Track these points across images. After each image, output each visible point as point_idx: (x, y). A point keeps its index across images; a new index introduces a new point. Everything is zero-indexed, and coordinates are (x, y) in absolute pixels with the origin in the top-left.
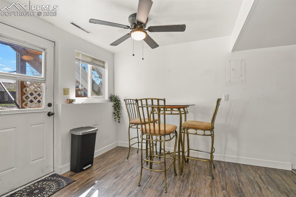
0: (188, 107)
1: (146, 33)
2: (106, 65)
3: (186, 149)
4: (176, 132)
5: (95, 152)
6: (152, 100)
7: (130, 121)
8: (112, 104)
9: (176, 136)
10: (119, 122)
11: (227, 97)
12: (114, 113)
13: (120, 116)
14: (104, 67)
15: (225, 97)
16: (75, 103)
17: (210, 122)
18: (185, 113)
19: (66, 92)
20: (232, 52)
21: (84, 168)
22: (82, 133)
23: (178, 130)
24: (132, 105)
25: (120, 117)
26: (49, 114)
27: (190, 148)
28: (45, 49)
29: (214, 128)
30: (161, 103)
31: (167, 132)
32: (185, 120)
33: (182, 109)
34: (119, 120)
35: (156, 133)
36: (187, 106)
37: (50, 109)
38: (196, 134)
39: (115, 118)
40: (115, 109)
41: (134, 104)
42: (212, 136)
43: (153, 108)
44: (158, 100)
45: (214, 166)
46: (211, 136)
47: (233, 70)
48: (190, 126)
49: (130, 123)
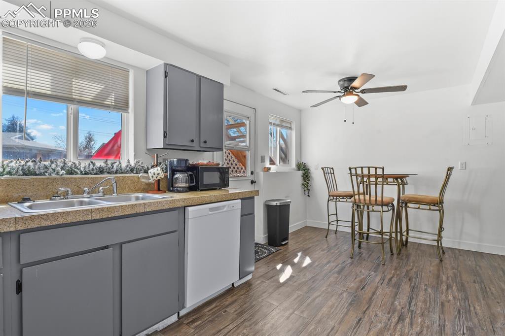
0: (408, 177)
1: (358, 95)
2: (293, 126)
3: (404, 229)
4: (393, 205)
5: (290, 226)
6: (369, 168)
7: (329, 193)
8: (301, 173)
9: (393, 210)
10: (309, 196)
11: (464, 165)
12: (303, 185)
13: (309, 188)
14: (290, 128)
15: (462, 164)
16: (270, 171)
17: (438, 196)
18: (404, 184)
19: (263, 160)
20: (472, 105)
21: (283, 243)
22: (280, 203)
23: (395, 203)
24: (330, 174)
25: (309, 190)
26: (252, 182)
27: (409, 229)
28: (248, 118)
29: (443, 202)
30: (380, 172)
31: (385, 203)
32: (404, 193)
33: (400, 179)
34: (308, 193)
35: (372, 203)
36: (406, 176)
37: (252, 178)
38: (419, 208)
39: (305, 191)
40: (304, 179)
41: (331, 173)
42: (441, 211)
43: (363, 177)
44: (376, 168)
45: (443, 251)
46: (438, 211)
47: (474, 129)
48: (411, 199)
49: (329, 196)
